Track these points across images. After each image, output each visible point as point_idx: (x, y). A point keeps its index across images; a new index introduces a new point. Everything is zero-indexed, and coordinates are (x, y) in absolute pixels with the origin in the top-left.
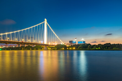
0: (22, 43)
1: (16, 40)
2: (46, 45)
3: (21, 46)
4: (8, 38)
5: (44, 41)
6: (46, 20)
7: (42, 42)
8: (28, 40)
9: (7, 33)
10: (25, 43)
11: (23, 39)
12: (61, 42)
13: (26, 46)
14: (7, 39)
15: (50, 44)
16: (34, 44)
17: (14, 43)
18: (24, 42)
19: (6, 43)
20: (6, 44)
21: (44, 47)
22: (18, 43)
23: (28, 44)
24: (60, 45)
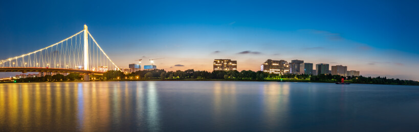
0: (47, 70)
1: (37, 65)
2: (88, 72)
3: (45, 74)
4: (26, 63)
5: (83, 65)
6: (86, 26)
7: (80, 67)
8: (56, 64)
9: (23, 56)
10: (51, 70)
11: (48, 63)
12: (115, 67)
13: (53, 74)
14: (25, 65)
15: (94, 70)
16: (66, 71)
17: (34, 70)
18: (50, 68)
19: (23, 70)
20: (23, 72)
21: (84, 75)
22: (40, 70)
23: (56, 70)
24: (113, 71)
